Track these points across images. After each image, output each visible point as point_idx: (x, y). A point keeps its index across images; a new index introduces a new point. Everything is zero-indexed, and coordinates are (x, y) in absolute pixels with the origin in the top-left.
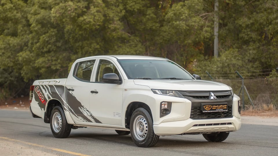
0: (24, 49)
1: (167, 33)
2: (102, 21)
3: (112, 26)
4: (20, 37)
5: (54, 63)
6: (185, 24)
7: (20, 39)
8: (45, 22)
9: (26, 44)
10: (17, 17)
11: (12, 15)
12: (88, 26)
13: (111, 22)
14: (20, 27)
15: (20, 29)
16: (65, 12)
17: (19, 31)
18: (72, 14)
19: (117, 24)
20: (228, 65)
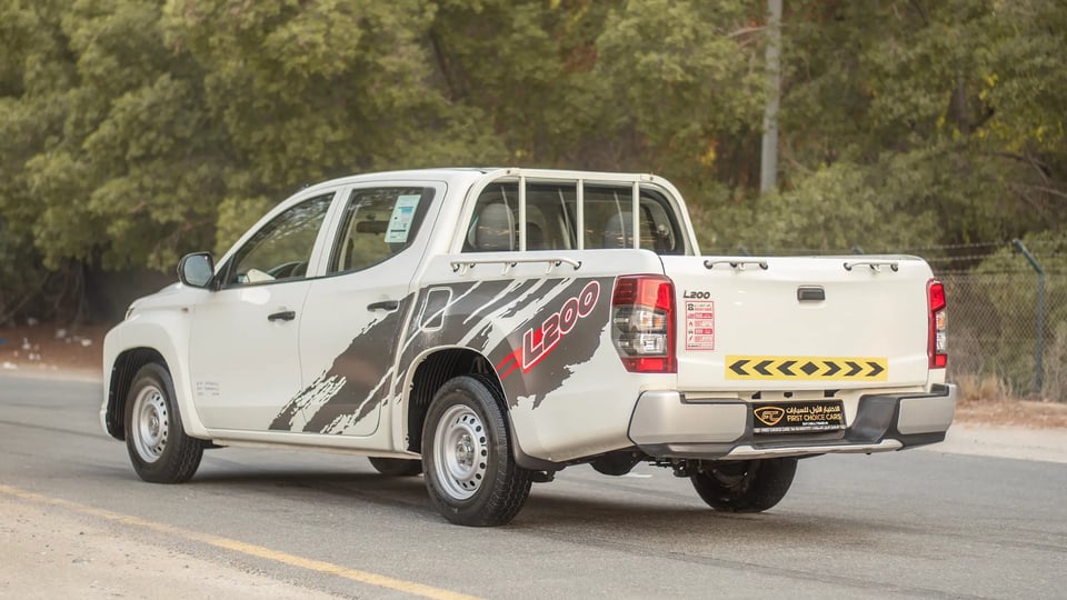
0: (46, 146)
1: (590, 97)
2: (355, 42)
3: (390, 63)
4: (32, 99)
5: (161, 199)
6: (682, 65)
7: (31, 108)
8: (132, 43)
9: (55, 127)
10: (21, 23)
11: (5, 14)
12: (304, 59)
13: (387, 47)
14: (32, 62)
15: (32, 68)
16: (219, 11)
17: (29, 75)
18: (243, 16)
19: (408, 57)
20: (828, 220)
